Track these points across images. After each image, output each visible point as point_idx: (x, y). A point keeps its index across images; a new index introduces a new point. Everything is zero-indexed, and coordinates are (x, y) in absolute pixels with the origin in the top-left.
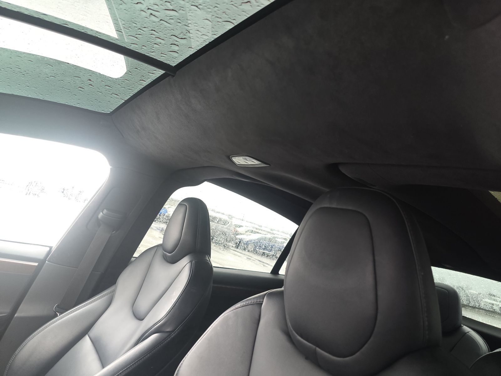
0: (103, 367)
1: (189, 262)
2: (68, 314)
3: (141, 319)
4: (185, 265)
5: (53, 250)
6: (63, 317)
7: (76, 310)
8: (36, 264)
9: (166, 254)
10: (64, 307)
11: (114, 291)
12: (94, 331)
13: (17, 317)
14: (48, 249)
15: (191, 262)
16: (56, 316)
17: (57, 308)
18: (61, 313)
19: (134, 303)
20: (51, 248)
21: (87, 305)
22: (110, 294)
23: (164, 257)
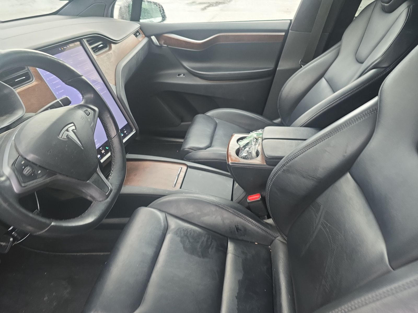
0: (334, 92)
1: (406, 8)
2: (309, 65)
3: (362, 63)
4: (402, 11)
5: (293, 21)
6: (306, 67)
7: (314, 62)
8: (283, 34)
9: (384, 5)
10: (305, 61)
11: (340, 46)
12: (328, 75)
13: (279, 70)
14: (289, 21)
15: (409, 7)
16: (302, 67)
17: (301, 62)
18: (304, 65)
19: (357, 51)
20: (291, 20)
21: (321, 58)
22: (338, 48)
23: (382, 9)
